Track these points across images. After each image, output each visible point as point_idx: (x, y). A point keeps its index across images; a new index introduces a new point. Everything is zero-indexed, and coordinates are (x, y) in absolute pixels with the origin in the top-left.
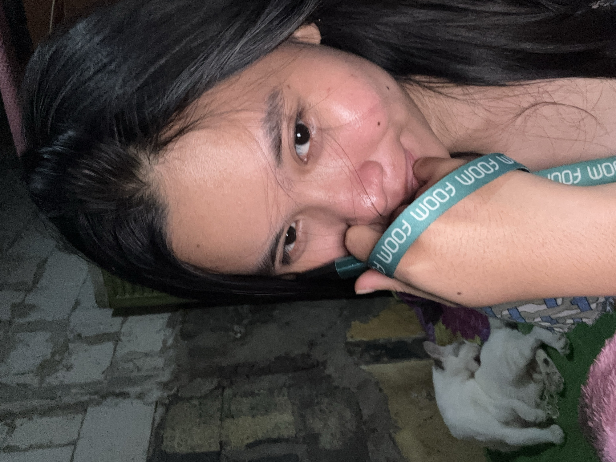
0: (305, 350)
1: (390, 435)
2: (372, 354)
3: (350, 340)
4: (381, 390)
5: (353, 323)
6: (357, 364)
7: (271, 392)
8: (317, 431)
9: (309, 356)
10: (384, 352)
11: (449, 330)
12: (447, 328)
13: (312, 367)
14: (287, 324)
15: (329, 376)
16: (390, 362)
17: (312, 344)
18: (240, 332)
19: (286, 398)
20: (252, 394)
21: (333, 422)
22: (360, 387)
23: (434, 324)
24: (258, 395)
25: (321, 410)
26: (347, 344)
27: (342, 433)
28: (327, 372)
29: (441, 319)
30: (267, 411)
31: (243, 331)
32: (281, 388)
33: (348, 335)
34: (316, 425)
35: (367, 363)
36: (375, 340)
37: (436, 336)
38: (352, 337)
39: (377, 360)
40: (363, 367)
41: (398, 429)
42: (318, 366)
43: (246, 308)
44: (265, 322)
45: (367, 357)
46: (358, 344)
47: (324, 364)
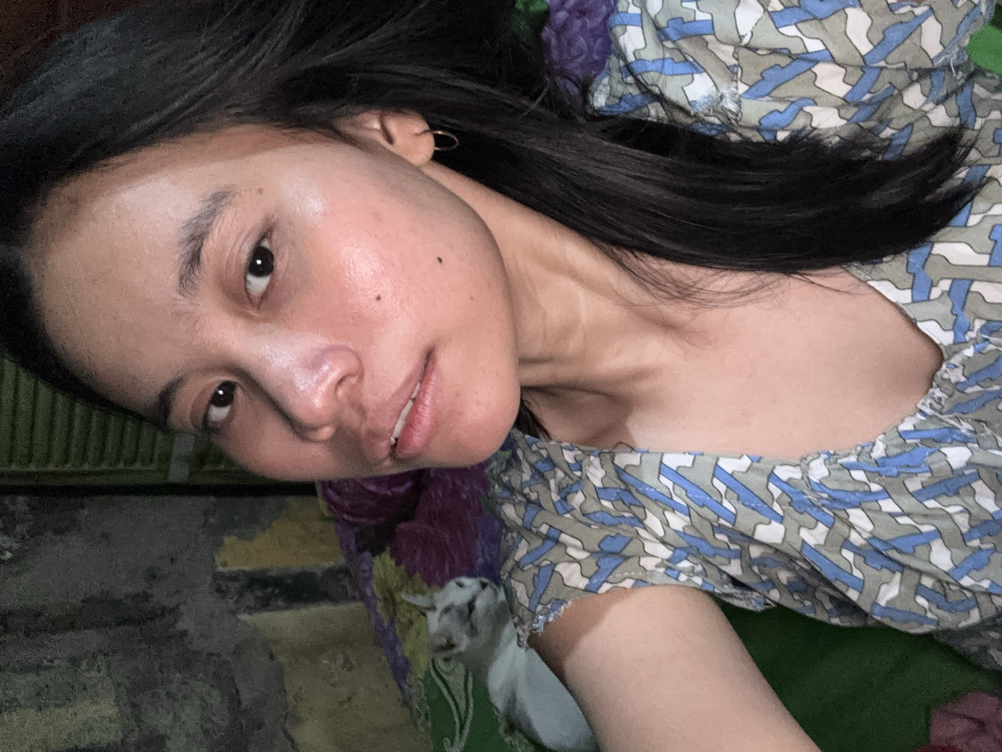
0: (140, 587)
1: (285, 732)
2: (259, 593)
3: (220, 569)
4: (272, 657)
5: (227, 540)
6: (233, 613)
7: (74, 662)
8: (161, 731)
9: (146, 597)
10: (277, 591)
11: (402, 567)
12: (397, 564)
13: (153, 616)
14: (105, 536)
15: (184, 634)
16: (287, 608)
17: (153, 576)
18: (10, 549)
19: (103, 672)
20: (38, 668)
21: (190, 715)
22: (238, 651)
23: (374, 555)
24: (48, 668)
25: (169, 695)
26: (217, 576)
27: (206, 732)
28: (181, 626)
29: (388, 549)
30: (68, 701)
31: (16, 546)
32: (94, 657)
33: (218, 560)
34: (162, 721)
35: (250, 610)
36: (264, 571)
37: (375, 572)
38: (225, 564)
39: (265, 604)
40: (244, 617)
41: (298, 721)
42: (163, 615)
43: (21, 503)
44: (60, 532)
45: (250, 599)
46: (234, 577)
47: (174, 610)
